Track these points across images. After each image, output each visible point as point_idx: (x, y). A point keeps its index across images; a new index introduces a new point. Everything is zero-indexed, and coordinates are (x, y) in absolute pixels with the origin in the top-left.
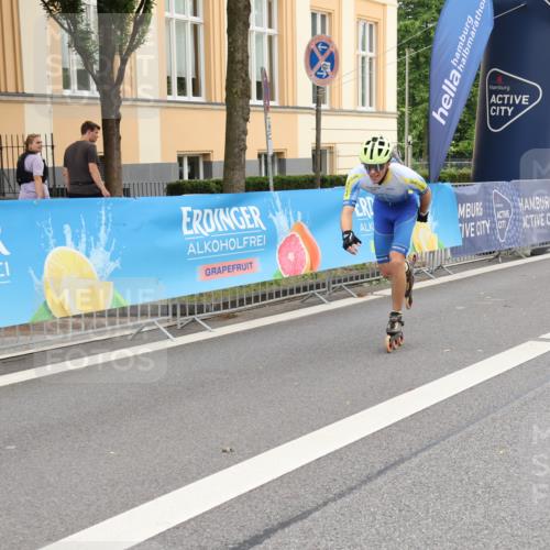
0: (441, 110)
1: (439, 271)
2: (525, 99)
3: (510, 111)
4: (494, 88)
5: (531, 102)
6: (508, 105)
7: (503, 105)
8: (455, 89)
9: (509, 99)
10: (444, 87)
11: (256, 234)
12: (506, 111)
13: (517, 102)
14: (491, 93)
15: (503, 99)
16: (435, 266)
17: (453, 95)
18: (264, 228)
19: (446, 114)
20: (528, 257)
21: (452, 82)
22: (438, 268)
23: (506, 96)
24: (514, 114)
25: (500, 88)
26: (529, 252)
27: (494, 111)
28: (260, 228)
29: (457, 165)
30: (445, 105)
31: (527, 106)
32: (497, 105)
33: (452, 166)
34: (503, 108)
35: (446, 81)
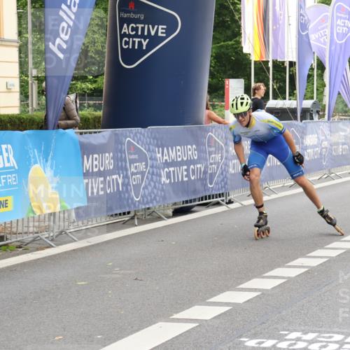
1: (61, 238)
2: (161, 30)
3: (145, 44)
4: (126, 16)
5: (169, 33)
6: (142, 36)
7: (136, 36)
8: (73, 17)
9: (143, 29)
10: (61, 13)
13: (153, 33)
15: (136, 29)
17: (71, 23)
20: (169, 217)
21: (69, 7)
23: (140, 26)
25: (132, 15)
26: (170, 212)
27: (127, 43)
29: (94, 106)
31: (164, 38)
33: (89, 106)
34: (137, 40)
35: (63, 6)
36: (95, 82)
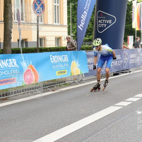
0: (81, 25)
1: (81, 81)
2: (110, 21)
3: (105, 25)
4: (100, 17)
5: (112, 22)
6: (105, 23)
7: (103, 23)
8: (85, 18)
9: (105, 21)
10: (82, 17)
11: (15, 69)
12: (104, 25)
13: (108, 22)
14: (99, 19)
15: (103, 21)
16: (80, 80)
17: (85, 20)
18: (18, 67)
19: (83, 26)
20: (112, 76)
21: (84, 15)
22: (81, 80)
23: (104, 20)
24: (107, 26)
25: (102, 17)
26: (112, 75)
27: (100, 25)
28: (16, 67)
29: (89, 44)
30: (82, 23)
31: (111, 24)
32: (101, 23)
33: (87, 44)
34: (103, 24)
35: (82, 15)
36: (89, 37)
